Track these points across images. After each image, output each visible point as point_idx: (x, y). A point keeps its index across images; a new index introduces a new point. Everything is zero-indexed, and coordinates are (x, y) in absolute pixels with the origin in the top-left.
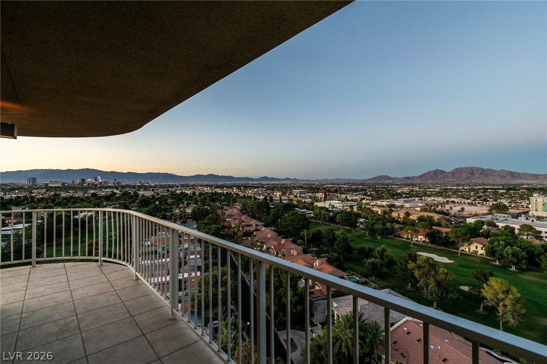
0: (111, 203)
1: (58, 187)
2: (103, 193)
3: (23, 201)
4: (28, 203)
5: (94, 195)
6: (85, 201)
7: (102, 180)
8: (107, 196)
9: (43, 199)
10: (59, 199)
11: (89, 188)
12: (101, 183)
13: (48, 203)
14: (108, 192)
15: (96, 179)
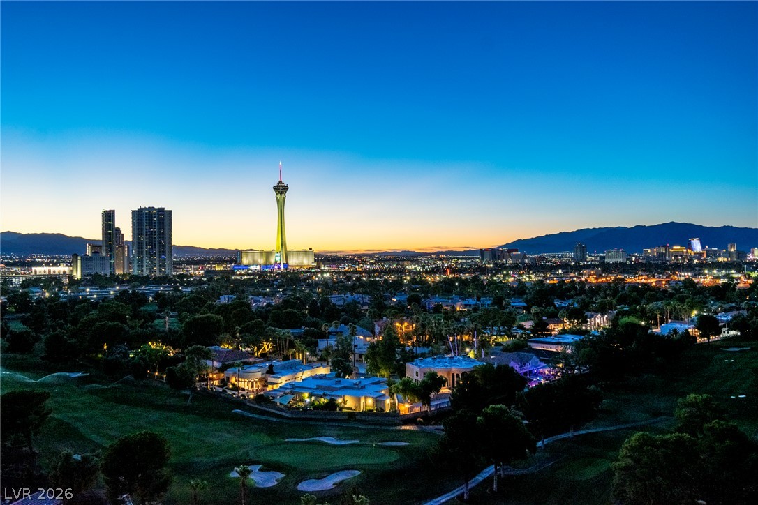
0: (726, 306)
1: (621, 263)
2: (707, 279)
3: (569, 290)
4: (577, 295)
5: (689, 284)
6: (671, 296)
7: (703, 247)
8: (717, 287)
9: (599, 286)
10: (623, 288)
11: (676, 267)
12: (701, 255)
13: (607, 295)
14: (718, 277)
15: (689, 246)
